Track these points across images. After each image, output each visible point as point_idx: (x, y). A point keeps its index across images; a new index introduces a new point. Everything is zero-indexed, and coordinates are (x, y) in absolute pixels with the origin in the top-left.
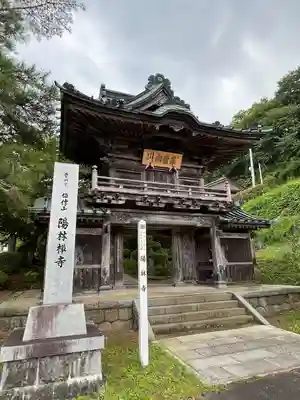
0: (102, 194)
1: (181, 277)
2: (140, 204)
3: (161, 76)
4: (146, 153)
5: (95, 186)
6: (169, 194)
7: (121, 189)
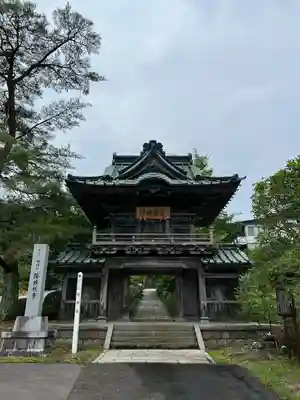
0: (98, 248)
1: (181, 314)
2: (128, 252)
3: (154, 142)
4: (138, 209)
5: (95, 242)
6: (153, 242)
7: (114, 242)
